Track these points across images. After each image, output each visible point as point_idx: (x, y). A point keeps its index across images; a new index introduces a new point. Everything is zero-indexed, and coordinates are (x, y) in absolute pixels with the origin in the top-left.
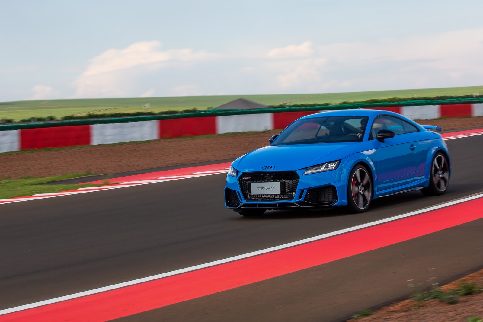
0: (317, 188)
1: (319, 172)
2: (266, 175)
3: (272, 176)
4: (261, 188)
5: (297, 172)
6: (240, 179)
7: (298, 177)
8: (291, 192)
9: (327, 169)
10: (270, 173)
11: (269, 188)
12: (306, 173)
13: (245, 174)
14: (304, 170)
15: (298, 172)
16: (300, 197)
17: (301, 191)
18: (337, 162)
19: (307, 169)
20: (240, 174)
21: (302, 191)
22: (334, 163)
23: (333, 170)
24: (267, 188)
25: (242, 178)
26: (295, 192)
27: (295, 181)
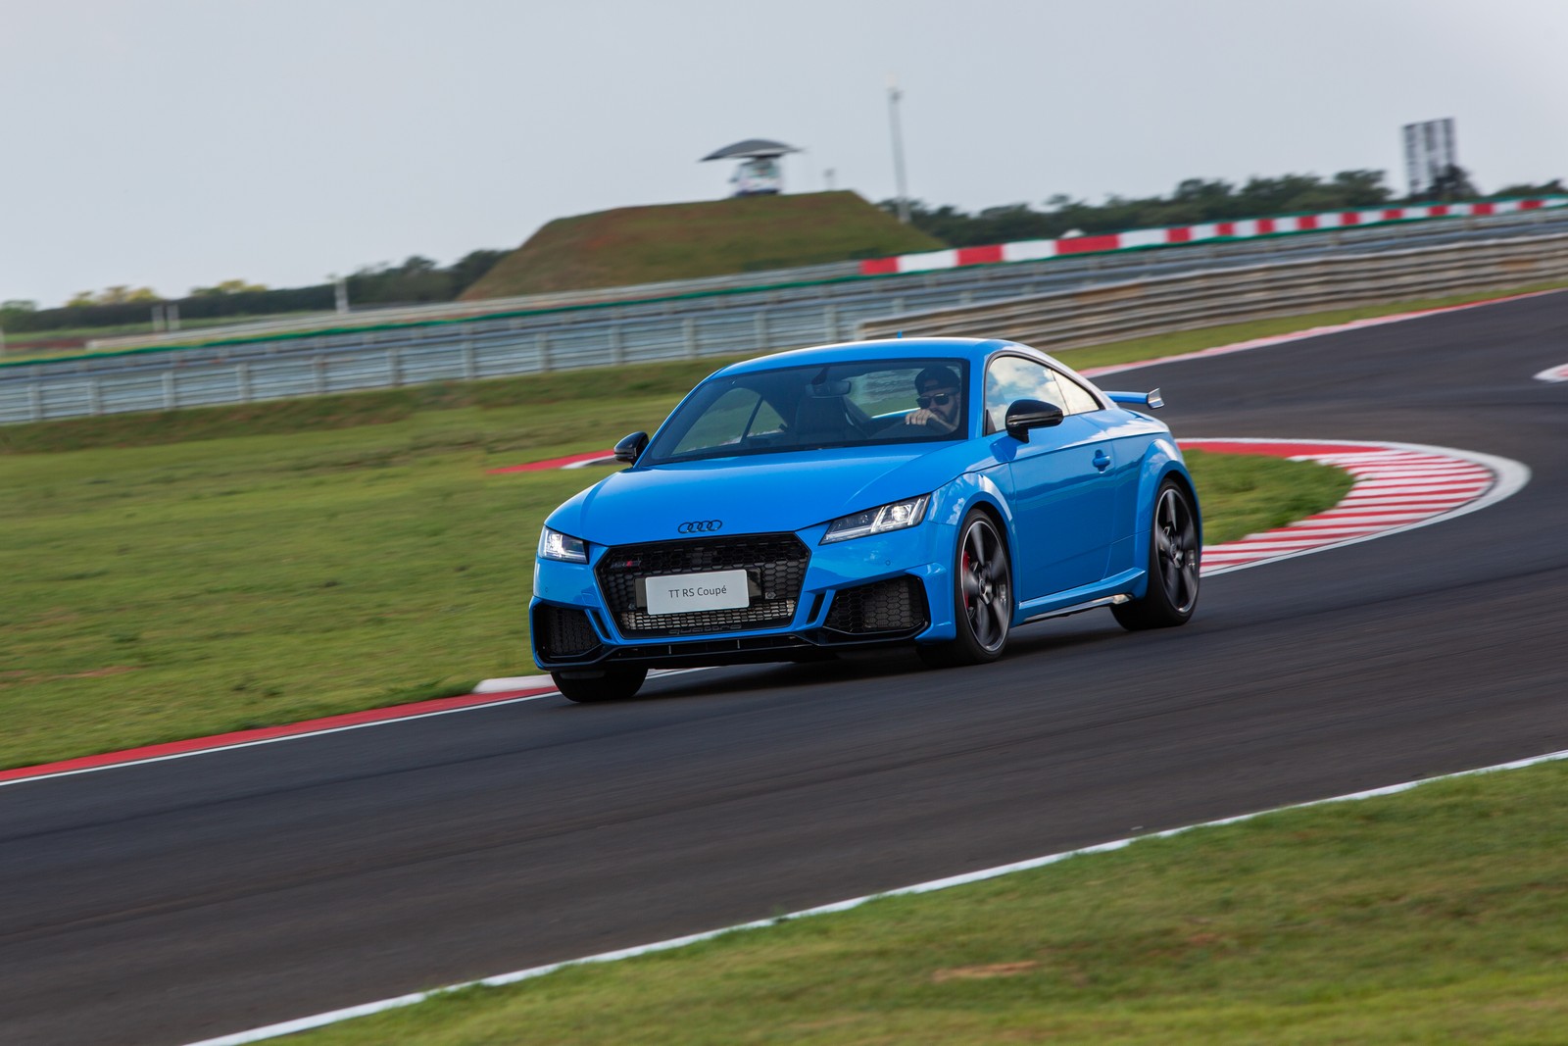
0: (864, 586)
1: (869, 535)
2: (695, 551)
3: (715, 553)
4: (680, 593)
5: (800, 535)
6: (603, 569)
7: (802, 552)
8: (781, 600)
9: (890, 525)
10: (708, 543)
11: (707, 592)
12: (830, 536)
13: (616, 553)
14: (823, 529)
15: (802, 536)
16: (813, 616)
17: (813, 596)
18: (919, 501)
19: (832, 524)
20: (598, 553)
21: (819, 597)
22: (910, 506)
23: (910, 527)
24: (701, 592)
25: (610, 565)
26: (796, 599)
27: (794, 563)
